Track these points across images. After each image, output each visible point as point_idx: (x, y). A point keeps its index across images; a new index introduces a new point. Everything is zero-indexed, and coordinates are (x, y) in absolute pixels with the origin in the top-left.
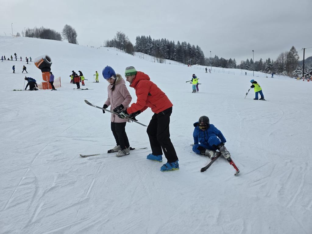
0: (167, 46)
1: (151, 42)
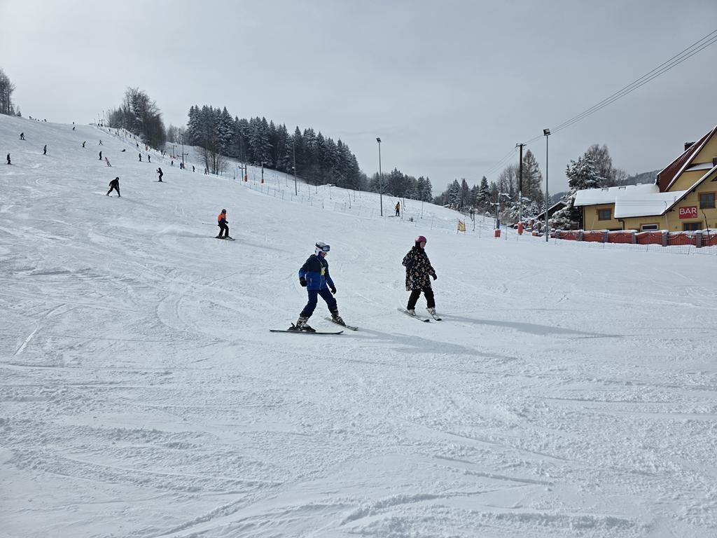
0: (268, 135)
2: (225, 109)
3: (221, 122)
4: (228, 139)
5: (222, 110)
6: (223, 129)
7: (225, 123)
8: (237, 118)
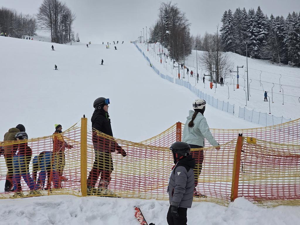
1: (263, 24)
2: (259, 9)
3: (254, 24)
6: (256, 30)
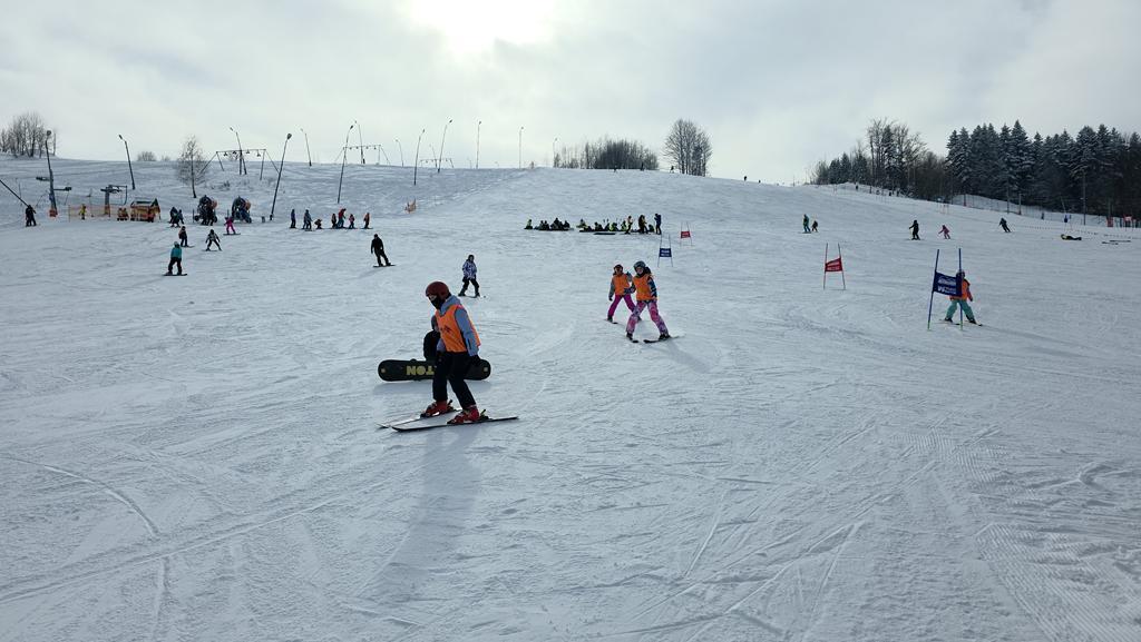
2: (1017, 124)
3: (1012, 148)
4: (1023, 174)
5: (1011, 127)
6: (1014, 158)
7: (1018, 148)
8: (1038, 137)
